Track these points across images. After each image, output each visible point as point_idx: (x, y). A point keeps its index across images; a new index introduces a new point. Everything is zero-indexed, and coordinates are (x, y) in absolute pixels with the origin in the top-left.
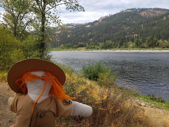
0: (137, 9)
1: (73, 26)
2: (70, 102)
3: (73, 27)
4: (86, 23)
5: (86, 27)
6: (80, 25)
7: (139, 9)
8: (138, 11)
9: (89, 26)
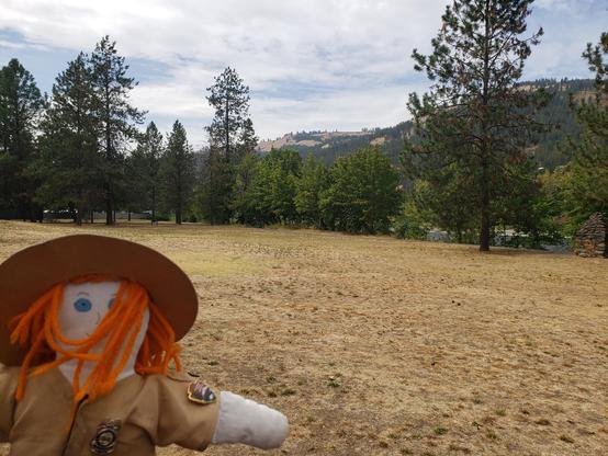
0: (559, 80)
1: (318, 139)
2: (211, 397)
3: (321, 146)
4: (365, 130)
5: (373, 143)
6: (348, 137)
7: (564, 82)
8: (564, 88)
9: (381, 141)
